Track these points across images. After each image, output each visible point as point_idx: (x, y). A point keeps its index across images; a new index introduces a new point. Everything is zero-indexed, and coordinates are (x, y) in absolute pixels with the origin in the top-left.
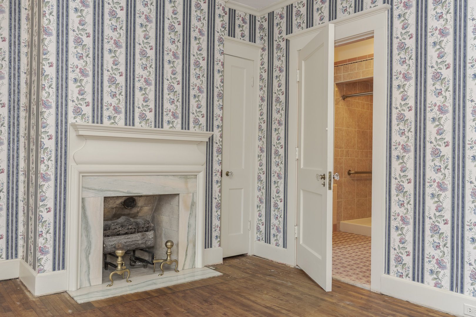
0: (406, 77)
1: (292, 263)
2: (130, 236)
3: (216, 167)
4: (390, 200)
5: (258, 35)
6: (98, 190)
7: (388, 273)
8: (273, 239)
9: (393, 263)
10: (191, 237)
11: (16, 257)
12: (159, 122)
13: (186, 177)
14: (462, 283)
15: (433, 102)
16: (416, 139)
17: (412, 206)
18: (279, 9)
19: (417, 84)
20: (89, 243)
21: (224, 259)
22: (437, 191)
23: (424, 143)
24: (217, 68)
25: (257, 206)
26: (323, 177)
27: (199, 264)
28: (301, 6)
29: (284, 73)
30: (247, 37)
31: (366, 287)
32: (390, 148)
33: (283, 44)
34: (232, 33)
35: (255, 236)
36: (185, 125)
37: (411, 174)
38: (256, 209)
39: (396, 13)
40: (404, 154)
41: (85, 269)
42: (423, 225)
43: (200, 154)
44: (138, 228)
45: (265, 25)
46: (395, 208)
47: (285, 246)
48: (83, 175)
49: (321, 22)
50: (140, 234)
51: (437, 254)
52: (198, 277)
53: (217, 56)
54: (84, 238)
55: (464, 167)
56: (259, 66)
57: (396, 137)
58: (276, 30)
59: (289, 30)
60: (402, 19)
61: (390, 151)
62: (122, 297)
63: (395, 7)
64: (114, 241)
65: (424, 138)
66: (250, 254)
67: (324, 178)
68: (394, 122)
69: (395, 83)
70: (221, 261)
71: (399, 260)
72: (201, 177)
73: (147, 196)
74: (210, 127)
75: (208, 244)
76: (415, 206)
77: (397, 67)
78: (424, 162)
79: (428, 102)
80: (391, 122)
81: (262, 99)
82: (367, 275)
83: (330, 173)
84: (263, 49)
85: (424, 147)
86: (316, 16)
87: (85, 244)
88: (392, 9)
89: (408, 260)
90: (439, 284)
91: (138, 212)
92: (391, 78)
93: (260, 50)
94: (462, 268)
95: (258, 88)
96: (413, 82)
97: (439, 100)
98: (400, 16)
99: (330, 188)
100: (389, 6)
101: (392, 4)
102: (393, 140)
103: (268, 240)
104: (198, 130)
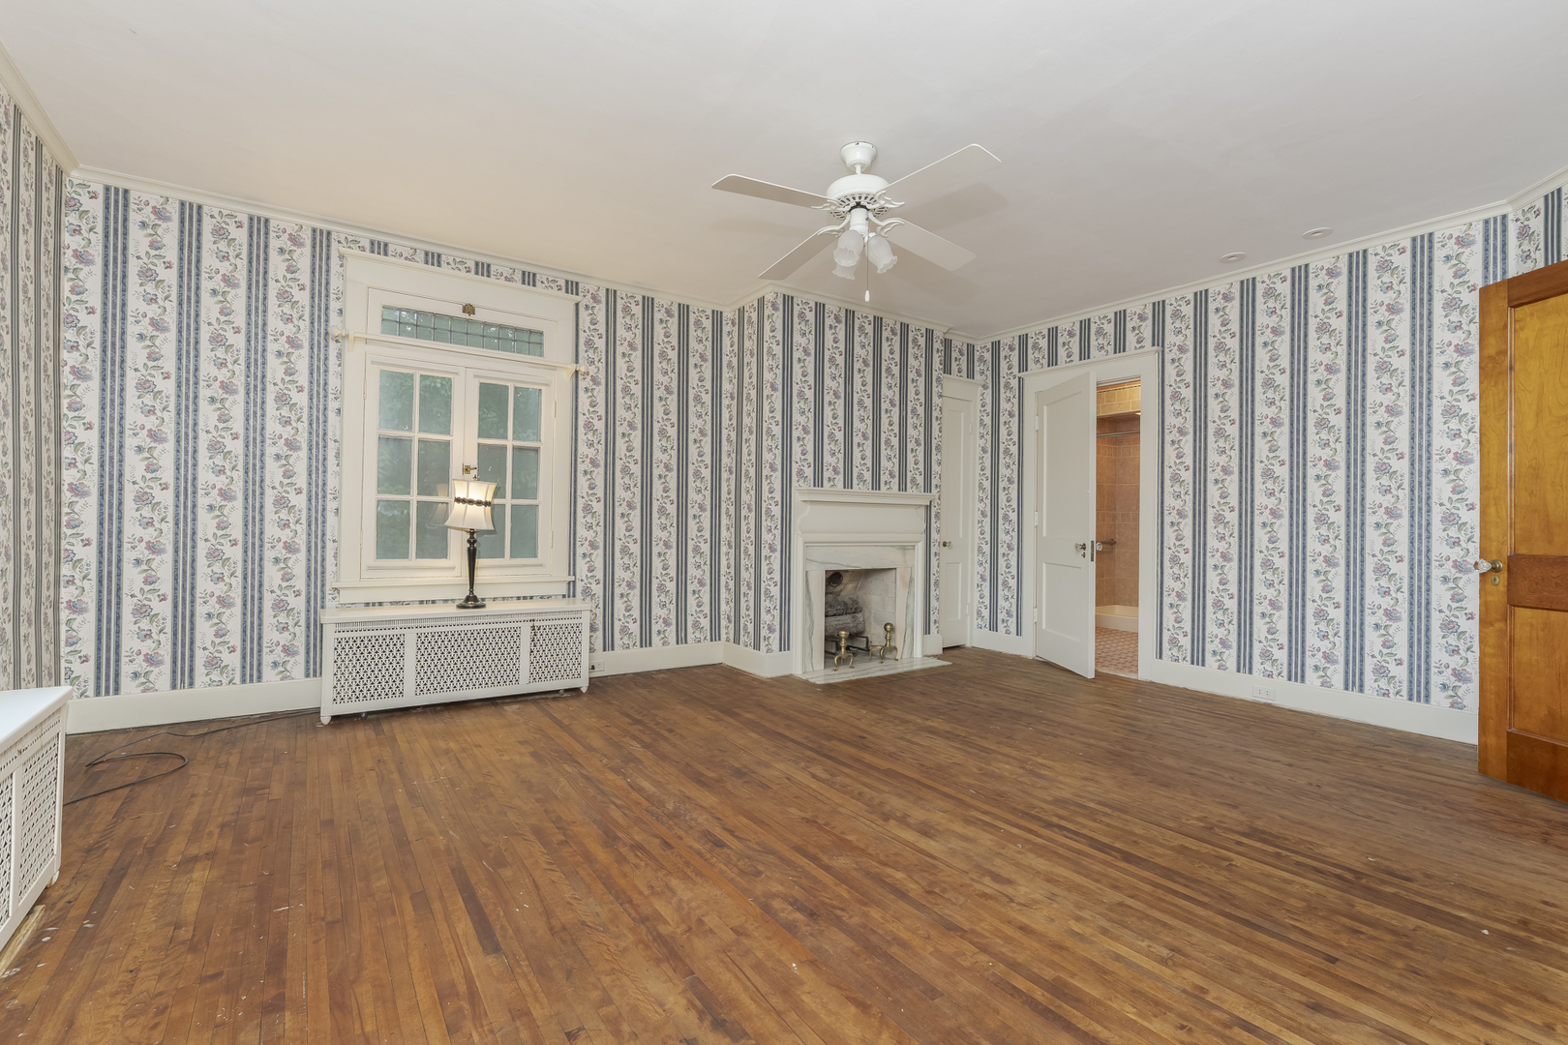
0: (1181, 432)
1: (1028, 652)
2: (839, 618)
3: (934, 536)
4: (1162, 573)
5: (977, 369)
6: (820, 563)
7: (1161, 658)
8: (1001, 626)
9: (1166, 645)
10: (909, 620)
11: (719, 640)
12: (876, 484)
13: (905, 548)
14: (1250, 663)
15: (1216, 462)
16: (1194, 503)
17: (1191, 580)
18: (1008, 338)
19: (1195, 441)
20: (812, 621)
21: (944, 649)
22: (1220, 562)
23: (1205, 507)
24: (935, 414)
25: (978, 585)
26: (1084, 547)
27: (918, 653)
28: (1040, 337)
29: (1016, 418)
30: (964, 373)
31: (1133, 676)
32: (1162, 513)
33: (1014, 383)
34: (947, 370)
35: (975, 623)
36: (902, 487)
37: (1188, 543)
38: (976, 589)
39: (1168, 357)
40: (1180, 520)
41: (808, 651)
42: (1204, 600)
43: (918, 520)
44: (847, 609)
45: (988, 356)
46: (1168, 582)
47: (1019, 632)
48: (807, 545)
49: (1068, 360)
50: (849, 616)
51: (1221, 632)
52: (917, 666)
53: (936, 400)
54: (808, 617)
55: (1252, 534)
56: (979, 407)
57: (1169, 501)
58: (1004, 365)
59: (1023, 366)
60: (1177, 364)
61: (1162, 516)
62: (858, 680)
63: (1167, 350)
64: (834, 621)
65: (1205, 502)
66: (968, 645)
67: (1084, 549)
68: (1167, 483)
69: (1168, 438)
70: (941, 652)
71: (1174, 642)
72: (920, 547)
73: (853, 571)
74: (928, 488)
75: (927, 630)
76: (1194, 579)
77: (1170, 419)
78: (1205, 529)
79: (1209, 461)
80: (1162, 483)
81: (984, 450)
82: (1133, 665)
83: (1092, 542)
84: (985, 387)
85: (1205, 512)
86: (1062, 352)
87: (809, 623)
88: (1163, 352)
89: (1186, 642)
90: (1223, 666)
91: (841, 591)
92: (1163, 432)
93: (981, 388)
94: (1251, 646)
95: (978, 435)
96: (1190, 437)
97: (1223, 460)
98: (1173, 360)
99: (1092, 560)
100: (1160, 348)
101: (1163, 346)
102: (1166, 504)
103: (993, 627)
104: (916, 492)
